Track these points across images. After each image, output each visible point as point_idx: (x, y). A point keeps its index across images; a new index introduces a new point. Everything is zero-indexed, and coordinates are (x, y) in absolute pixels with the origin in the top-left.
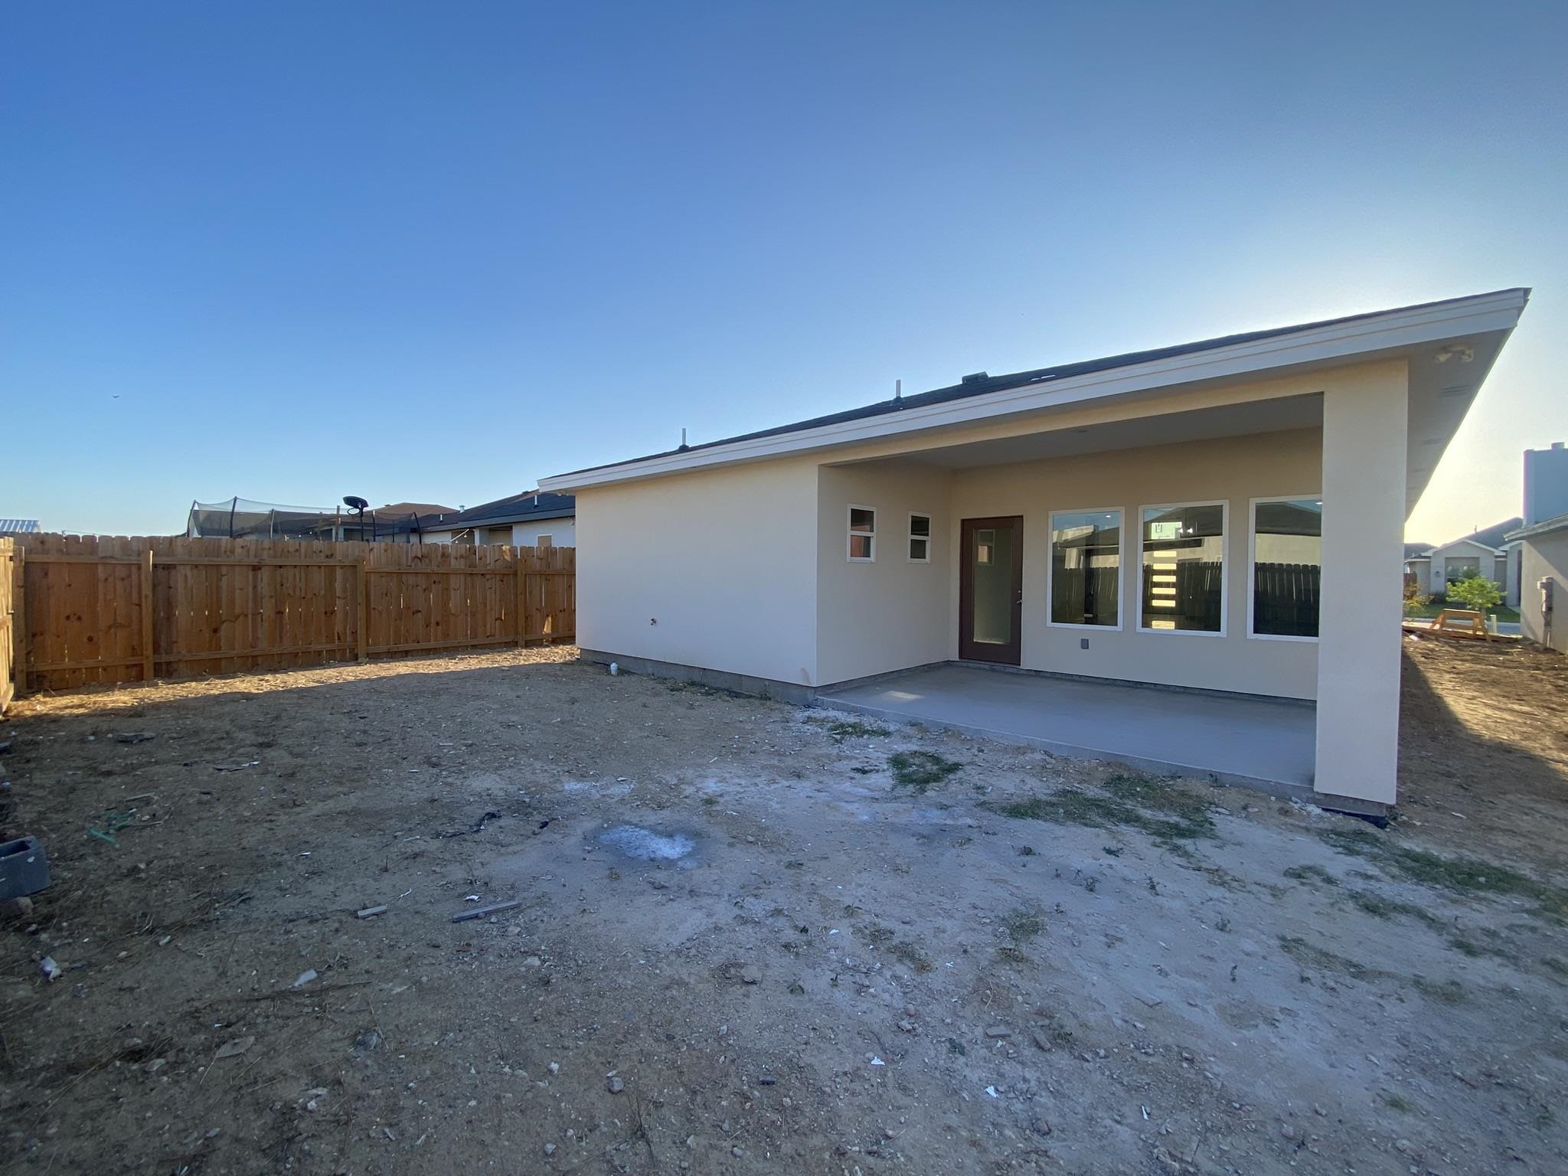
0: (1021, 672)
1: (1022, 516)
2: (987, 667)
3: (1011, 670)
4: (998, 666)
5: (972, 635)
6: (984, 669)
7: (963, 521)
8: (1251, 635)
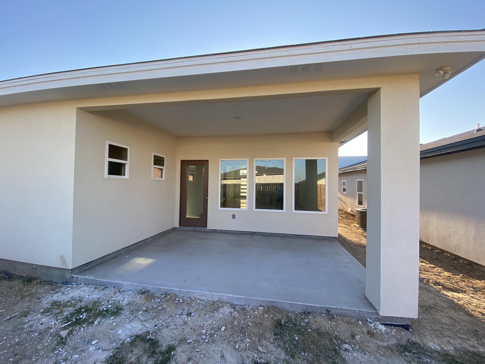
0: (207, 231)
1: (208, 161)
2: (192, 229)
3: (203, 230)
4: (197, 229)
5: (185, 215)
6: (191, 231)
7: (182, 161)
8: (294, 211)
